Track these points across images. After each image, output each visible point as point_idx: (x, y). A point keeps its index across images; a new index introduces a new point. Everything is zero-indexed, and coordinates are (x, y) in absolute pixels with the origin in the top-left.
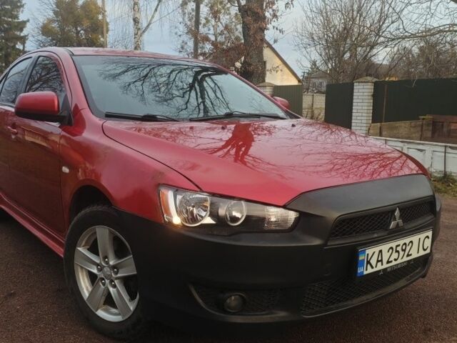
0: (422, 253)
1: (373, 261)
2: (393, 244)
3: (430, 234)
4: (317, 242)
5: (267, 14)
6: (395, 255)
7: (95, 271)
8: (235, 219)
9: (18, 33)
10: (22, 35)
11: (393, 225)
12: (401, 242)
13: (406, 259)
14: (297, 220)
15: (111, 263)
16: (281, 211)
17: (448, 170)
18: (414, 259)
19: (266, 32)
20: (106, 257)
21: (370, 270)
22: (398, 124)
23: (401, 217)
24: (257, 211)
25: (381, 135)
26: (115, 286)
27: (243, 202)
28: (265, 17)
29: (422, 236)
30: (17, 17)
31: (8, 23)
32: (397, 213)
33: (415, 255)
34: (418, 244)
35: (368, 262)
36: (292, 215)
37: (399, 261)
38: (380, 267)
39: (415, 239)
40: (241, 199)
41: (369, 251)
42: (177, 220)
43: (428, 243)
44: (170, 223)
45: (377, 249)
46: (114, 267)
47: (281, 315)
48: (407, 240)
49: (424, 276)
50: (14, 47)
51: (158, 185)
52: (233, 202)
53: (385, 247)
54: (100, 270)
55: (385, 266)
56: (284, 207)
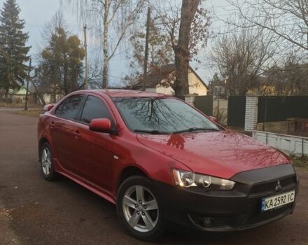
0: (290, 201)
1: (268, 205)
2: (277, 197)
3: (294, 192)
4: (244, 195)
5: (191, 52)
6: (278, 202)
7: (134, 207)
8: (206, 184)
9: (24, 55)
10: (27, 55)
11: (277, 187)
12: (281, 196)
13: (283, 204)
14: (235, 185)
15: (143, 203)
16: (228, 181)
17: (305, 153)
18: (287, 204)
19: (190, 62)
20: (140, 200)
21: (267, 209)
22: (274, 123)
23: (280, 184)
24: (216, 181)
25: (263, 130)
26: (144, 215)
27: (210, 177)
28: (189, 53)
29: (290, 193)
30: (24, 45)
31: (18, 48)
32: (279, 183)
33: (287, 202)
34: (289, 197)
35: (266, 205)
36: (233, 183)
37: (280, 205)
38: (271, 207)
39: (287, 194)
40: (208, 175)
41: (267, 200)
42: (182, 184)
43: (293, 197)
44: (179, 185)
45: (270, 199)
46: (144, 205)
47: (228, 228)
48: (283, 195)
49: (291, 213)
50: (21, 64)
51: (172, 168)
52: (205, 177)
53: (273, 198)
54: (136, 207)
55: (274, 207)
56: (230, 179)
